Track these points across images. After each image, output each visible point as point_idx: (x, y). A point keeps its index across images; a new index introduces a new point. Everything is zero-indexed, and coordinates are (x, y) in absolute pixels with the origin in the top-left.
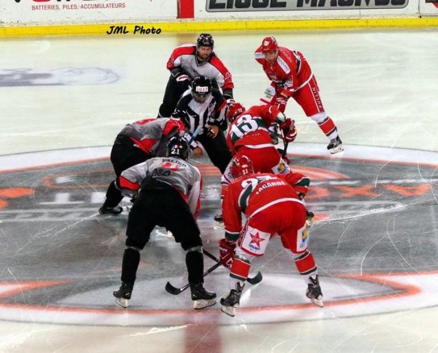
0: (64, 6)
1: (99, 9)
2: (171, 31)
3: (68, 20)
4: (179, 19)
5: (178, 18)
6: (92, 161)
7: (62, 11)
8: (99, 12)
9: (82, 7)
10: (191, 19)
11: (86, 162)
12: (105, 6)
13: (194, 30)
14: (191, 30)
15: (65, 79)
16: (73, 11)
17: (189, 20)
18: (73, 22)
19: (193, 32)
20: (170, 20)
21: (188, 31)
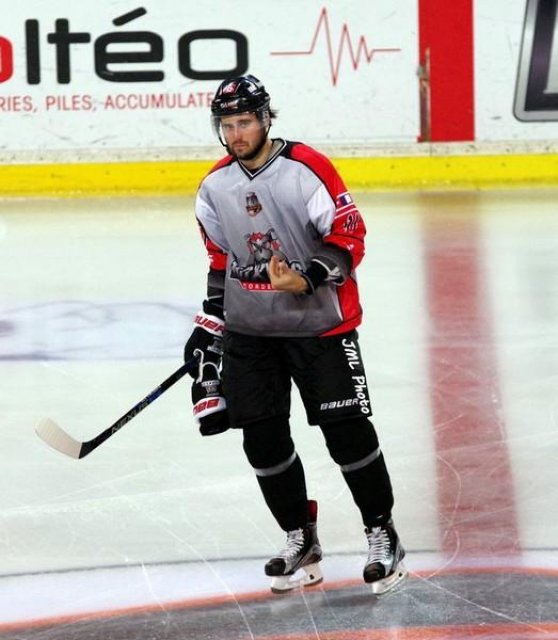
0: (50, 101)
1: (163, 112)
2: (396, 185)
3: (63, 145)
4: (426, 145)
5: (421, 140)
6: (157, 612)
7: (43, 116)
8: (165, 122)
9: (109, 102)
10: (466, 144)
11: (136, 615)
12: (184, 101)
13: (476, 182)
14: (465, 181)
15: (54, 342)
16: (80, 117)
17: (457, 148)
18: (79, 153)
19: (471, 188)
20: (397, 148)
21: (454, 182)
